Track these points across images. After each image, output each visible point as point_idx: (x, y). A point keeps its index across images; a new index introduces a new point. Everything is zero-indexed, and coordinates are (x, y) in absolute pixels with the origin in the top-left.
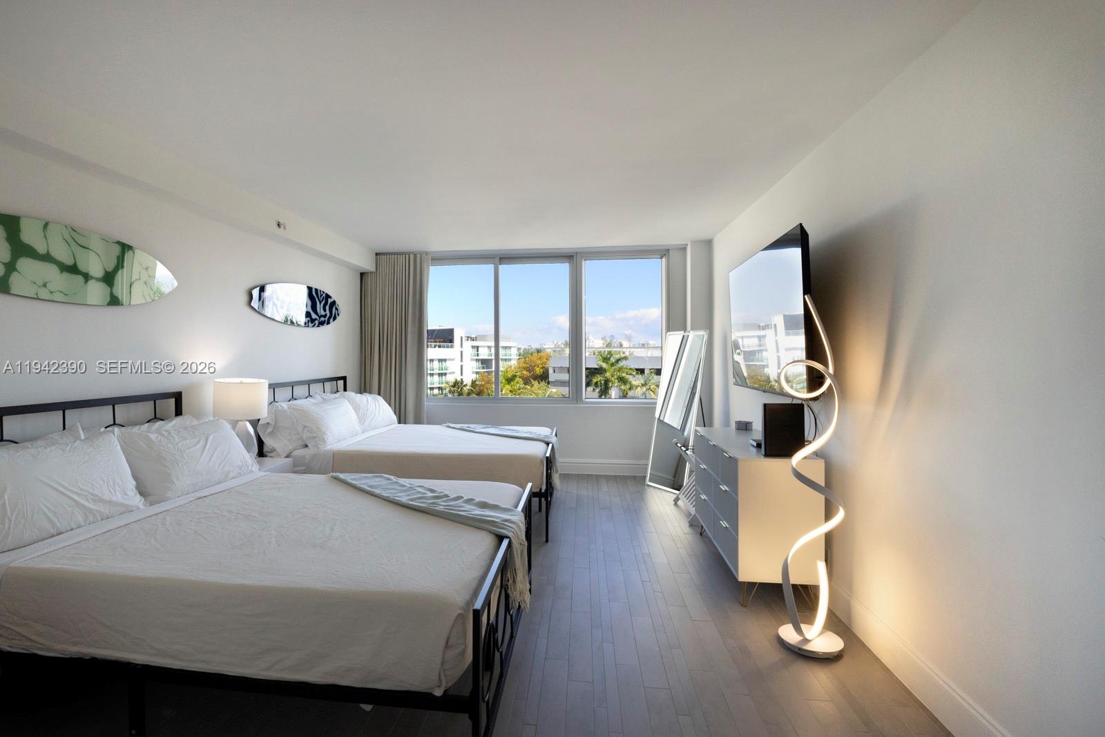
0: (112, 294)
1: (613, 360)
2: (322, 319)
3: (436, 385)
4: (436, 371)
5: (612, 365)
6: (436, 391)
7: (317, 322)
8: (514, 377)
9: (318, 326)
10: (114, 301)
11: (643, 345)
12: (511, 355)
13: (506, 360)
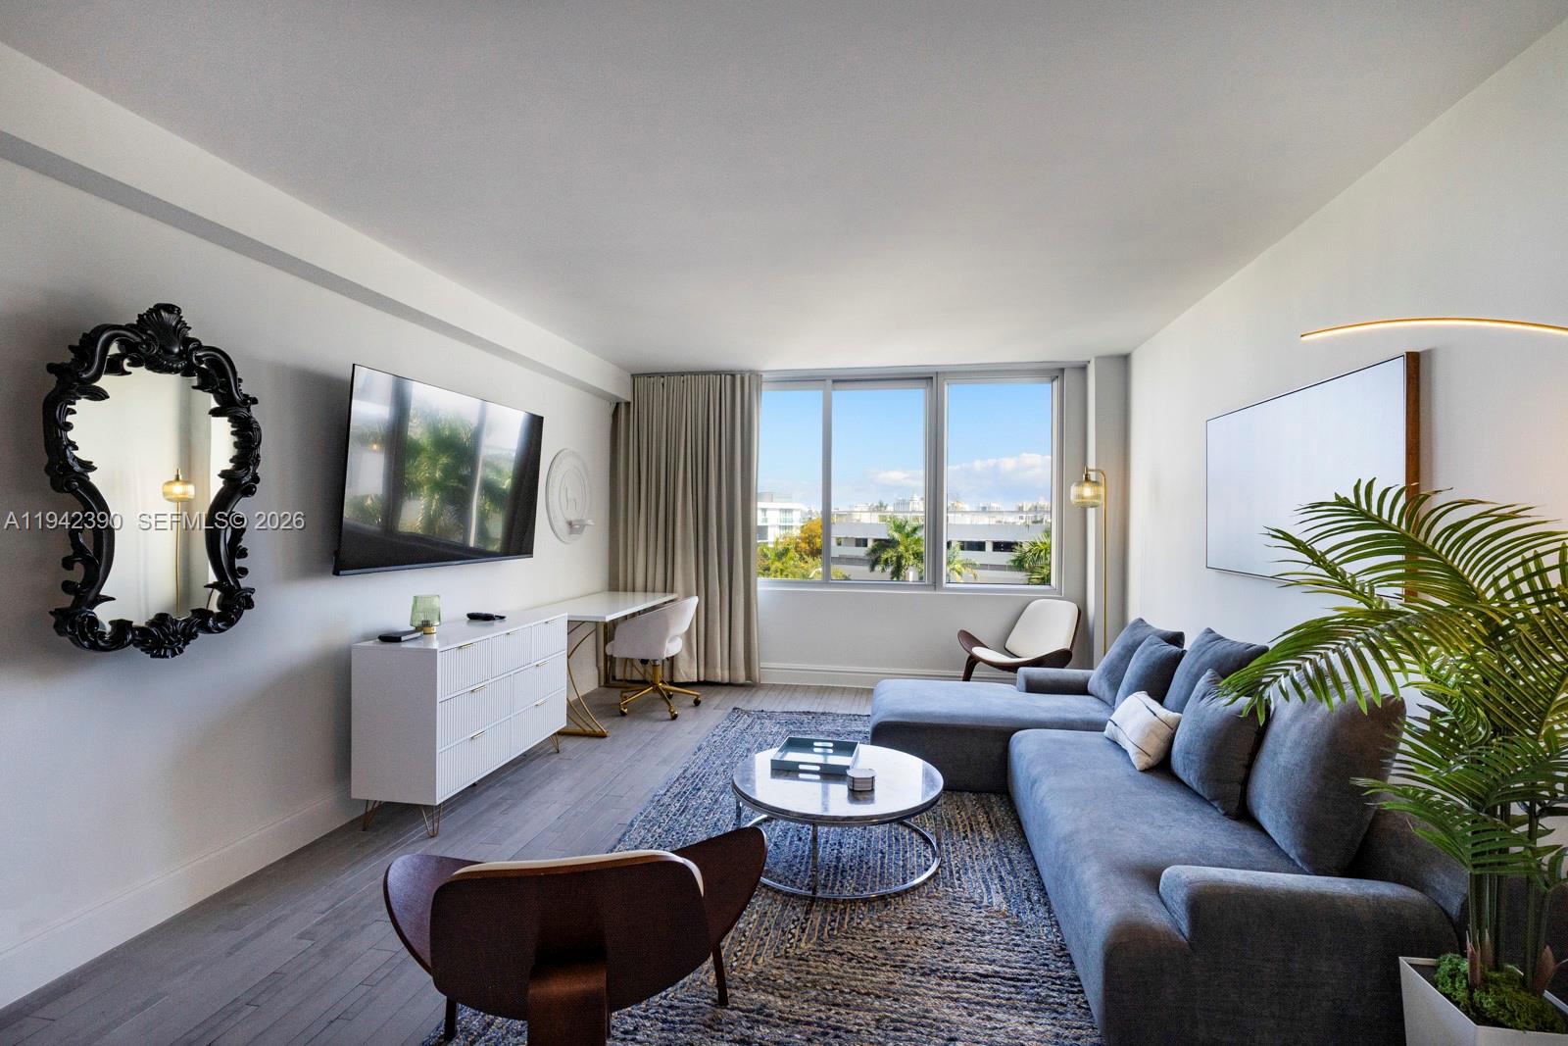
1: (908, 529)
5: (908, 535)
8: (786, 551)
11: (984, 508)
12: (792, 522)
13: (785, 527)
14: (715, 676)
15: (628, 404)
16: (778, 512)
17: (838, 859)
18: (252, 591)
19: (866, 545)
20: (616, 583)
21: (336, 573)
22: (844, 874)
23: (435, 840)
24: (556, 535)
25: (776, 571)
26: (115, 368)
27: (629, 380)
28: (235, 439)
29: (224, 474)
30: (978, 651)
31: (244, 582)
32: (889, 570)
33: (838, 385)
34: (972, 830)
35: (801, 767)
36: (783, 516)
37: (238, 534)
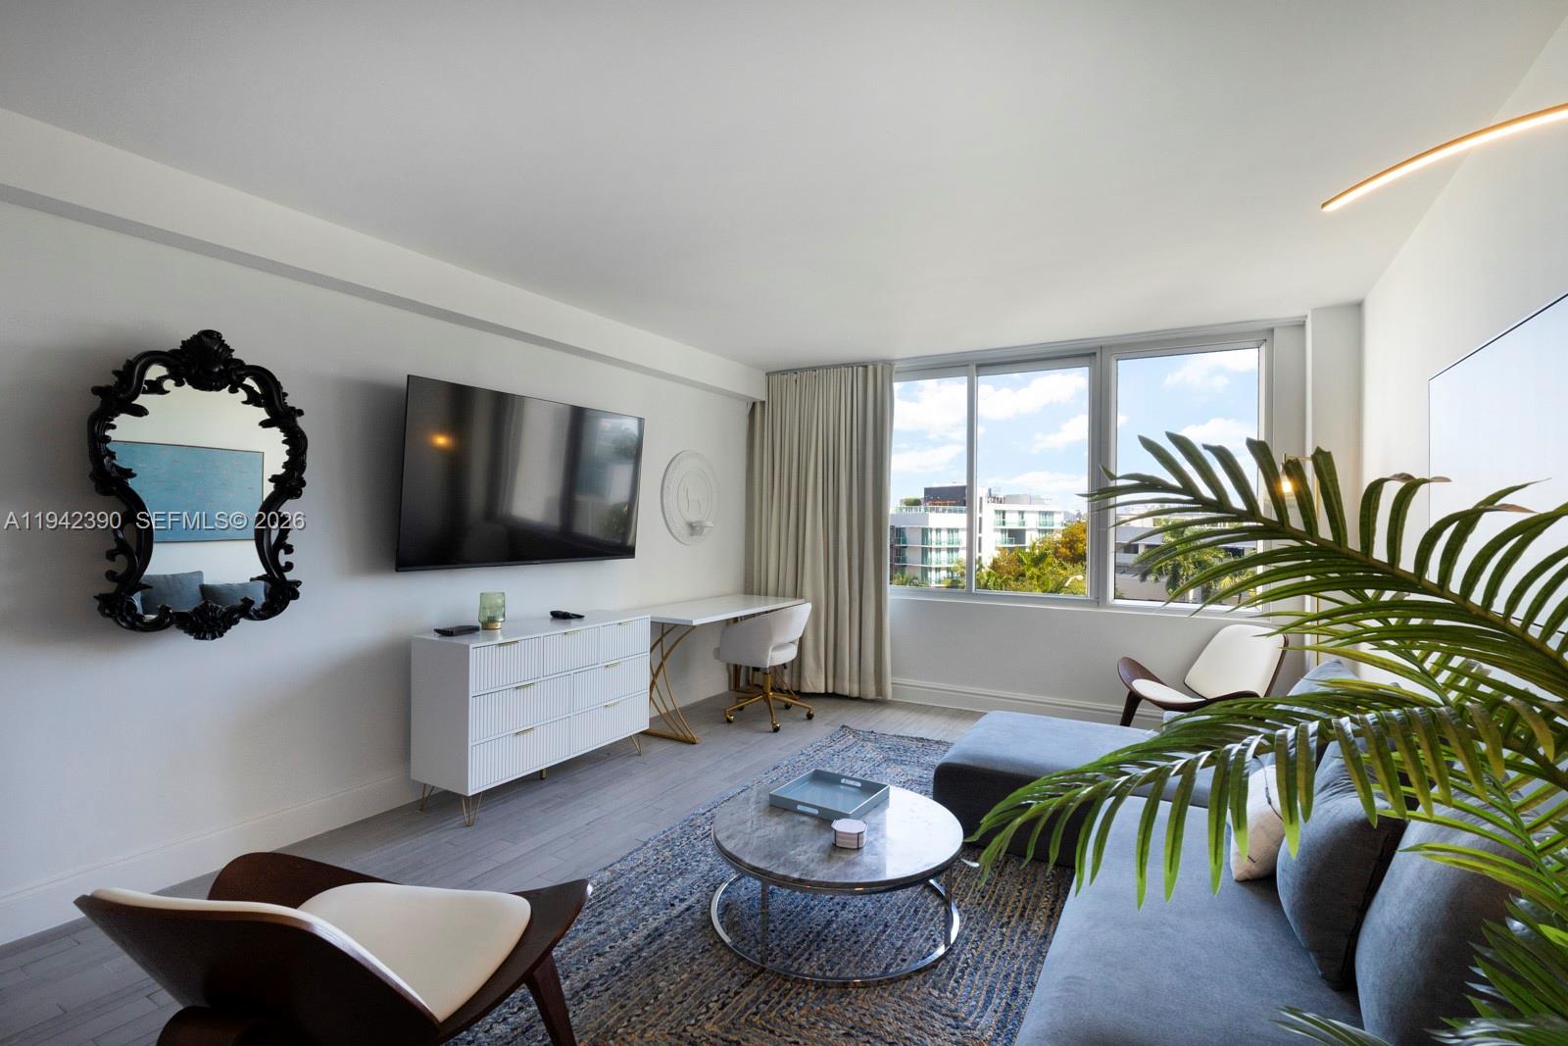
3: (944, 565)
4: (944, 545)
6: (944, 573)
8: (1045, 556)
12: (1053, 525)
13: (1045, 531)
14: (843, 689)
15: (763, 403)
16: (1037, 515)
17: (829, 923)
18: (298, 583)
19: (1136, 552)
20: (751, 587)
21: (397, 571)
22: (822, 944)
23: (468, 829)
24: (674, 536)
25: (1032, 578)
26: (156, 387)
27: (763, 378)
28: (287, 447)
29: (274, 479)
30: (1142, 686)
31: (289, 576)
32: (1165, 579)
33: (982, 370)
34: (1022, 916)
35: (799, 808)
36: (1042, 519)
37: (284, 534)
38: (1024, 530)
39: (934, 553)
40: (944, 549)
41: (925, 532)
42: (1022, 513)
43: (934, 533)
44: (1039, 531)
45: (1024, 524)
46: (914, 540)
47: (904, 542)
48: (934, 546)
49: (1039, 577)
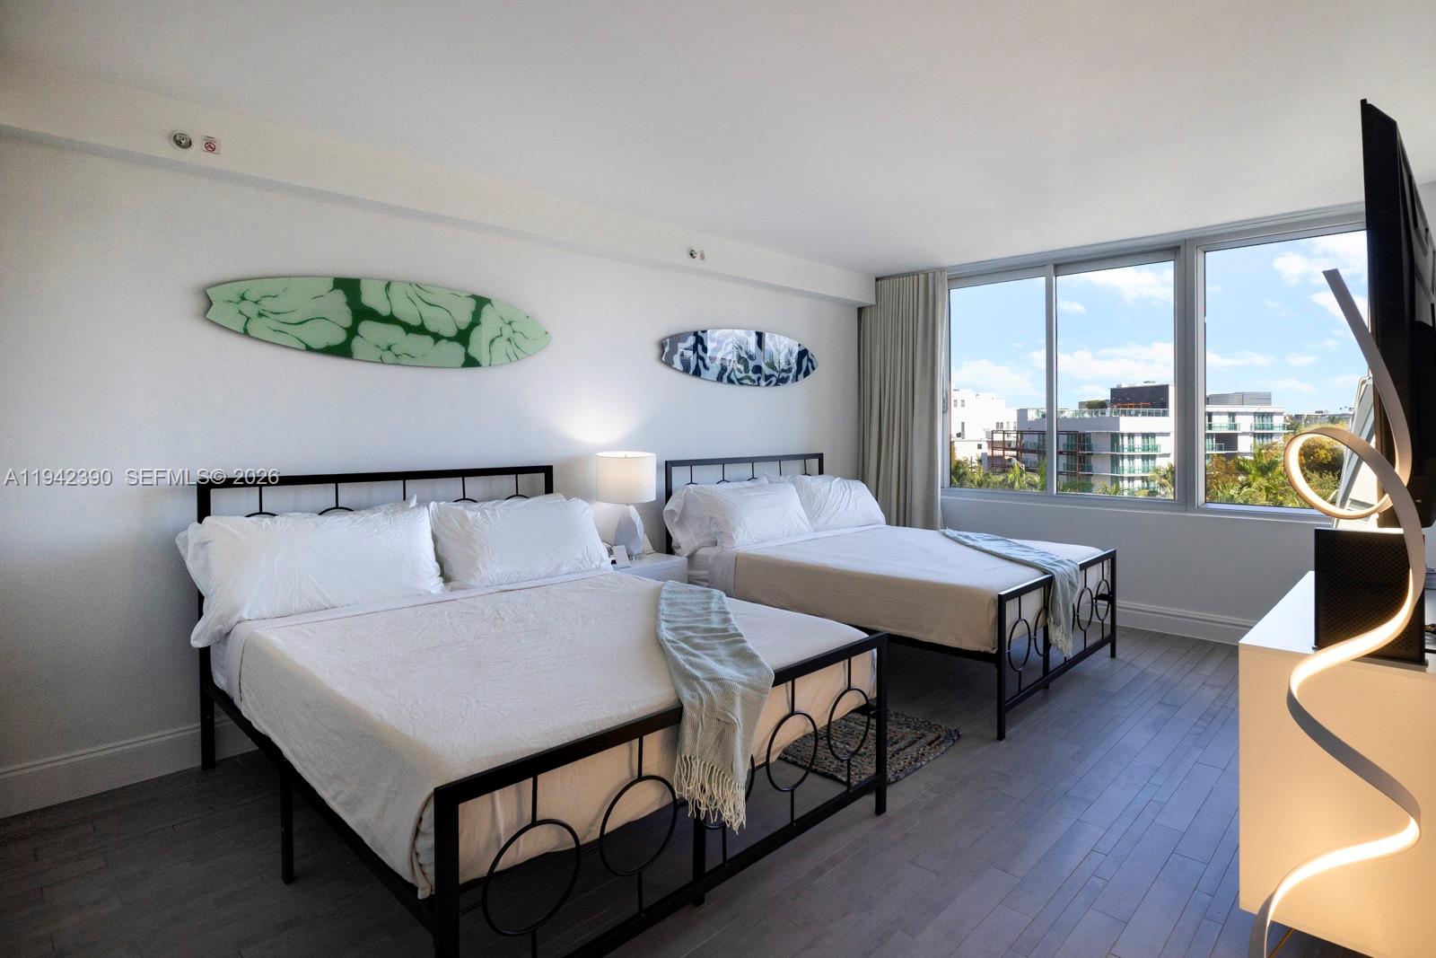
0: (467, 355)
2: (784, 375)
3: (1139, 474)
4: (1139, 452)
6: (1138, 483)
7: (774, 379)
9: (776, 385)
10: (471, 362)
38: (1236, 435)
39: (1126, 461)
40: (1138, 456)
41: (1115, 437)
42: (1232, 415)
43: (1126, 438)
44: (1255, 435)
45: (1235, 428)
46: (1101, 446)
47: (1090, 449)
48: (1126, 453)
49: (1267, 489)
